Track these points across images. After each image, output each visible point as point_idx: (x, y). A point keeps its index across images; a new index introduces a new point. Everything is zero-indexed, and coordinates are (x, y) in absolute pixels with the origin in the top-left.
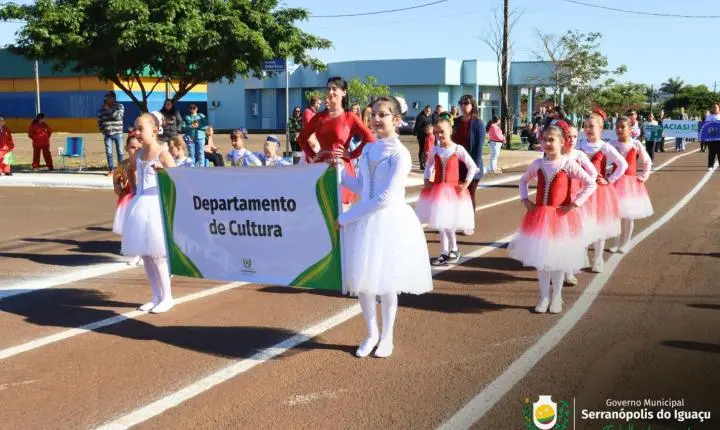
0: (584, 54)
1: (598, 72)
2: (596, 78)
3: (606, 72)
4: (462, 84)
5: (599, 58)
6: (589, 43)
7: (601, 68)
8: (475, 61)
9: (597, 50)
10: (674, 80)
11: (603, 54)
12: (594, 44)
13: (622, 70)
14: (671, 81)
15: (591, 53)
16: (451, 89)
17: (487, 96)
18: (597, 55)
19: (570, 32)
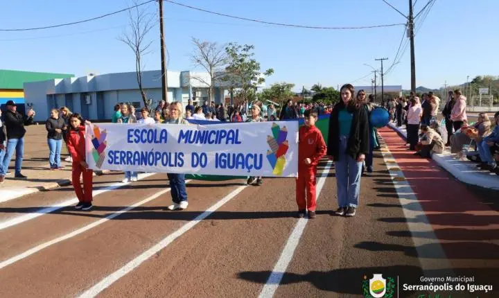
0: (241, 61)
1: (253, 74)
3: (258, 74)
4: (182, 87)
5: (254, 64)
6: (246, 53)
7: (255, 71)
8: (188, 72)
9: (252, 58)
10: (317, 85)
11: (257, 61)
12: (248, 53)
13: (270, 72)
14: (315, 85)
15: (247, 60)
16: (174, 90)
17: (199, 94)
18: (253, 62)
19: (230, 44)
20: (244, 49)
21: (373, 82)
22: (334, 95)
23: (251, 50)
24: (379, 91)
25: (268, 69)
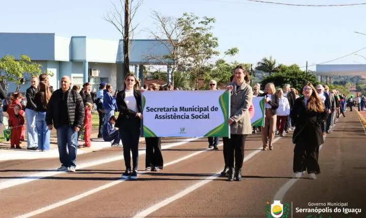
0: (197, 35)
1: (209, 53)
2: (207, 58)
4: (72, 60)
5: (210, 38)
6: (203, 26)
7: (212, 49)
8: (85, 37)
9: (209, 32)
10: (268, 59)
12: (207, 27)
13: (232, 52)
14: (265, 60)
15: (203, 34)
16: (60, 64)
17: (96, 73)
18: (208, 35)
20: (202, 22)
23: (211, 24)
25: (231, 49)
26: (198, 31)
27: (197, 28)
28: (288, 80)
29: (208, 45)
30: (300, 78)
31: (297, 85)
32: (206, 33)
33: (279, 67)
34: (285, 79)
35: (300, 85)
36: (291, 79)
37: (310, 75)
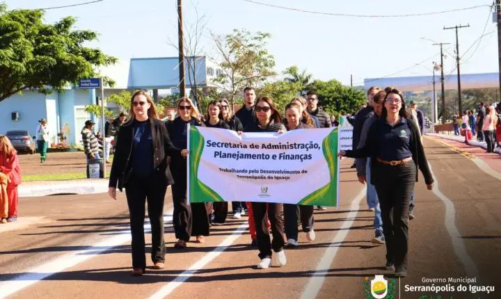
0: (250, 53)
1: (266, 74)
2: (263, 80)
3: (273, 74)
4: (74, 88)
5: (264, 56)
6: (256, 42)
7: (267, 68)
9: (263, 49)
11: (270, 53)
12: (261, 43)
14: (295, 74)
15: (257, 52)
18: (262, 52)
19: (235, 30)
20: (256, 38)
21: (436, 68)
22: (345, 98)
24: (451, 86)
26: (251, 49)
27: (251, 45)
28: (331, 99)
29: (262, 64)
30: (347, 96)
31: (342, 106)
32: (260, 50)
33: (313, 84)
34: (326, 99)
35: (346, 105)
36: (335, 99)
37: (359, 93)
